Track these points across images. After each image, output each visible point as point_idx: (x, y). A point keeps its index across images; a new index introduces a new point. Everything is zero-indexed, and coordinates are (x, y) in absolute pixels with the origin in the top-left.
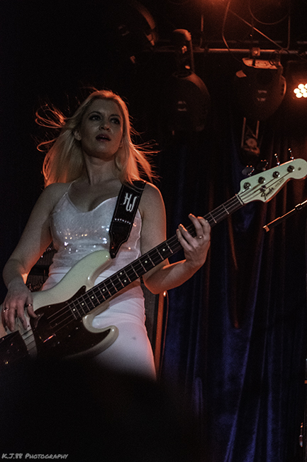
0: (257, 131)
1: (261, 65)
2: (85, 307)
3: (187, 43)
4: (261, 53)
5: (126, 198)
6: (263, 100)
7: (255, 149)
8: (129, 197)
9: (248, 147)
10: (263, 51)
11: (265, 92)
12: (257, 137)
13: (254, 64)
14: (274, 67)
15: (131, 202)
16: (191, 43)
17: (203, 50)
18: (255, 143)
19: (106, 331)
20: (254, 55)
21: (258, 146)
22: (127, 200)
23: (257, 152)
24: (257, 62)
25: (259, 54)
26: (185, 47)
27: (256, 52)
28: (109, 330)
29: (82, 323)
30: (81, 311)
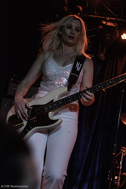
0: (105, 51)
1: (109, 24)
2: (51, 108)
3: (80, 12)
4: (110, 19)
5: (77, 64)
6: (108, 38)
7: (103, 58)
8: (78, 64)
9: (101, 57)
10: (111, 18)
11: (110, 35)
12: (104, 53)
13: (106, 23)
14: (114, 26)
15: (79, 67)
16: (82, 12)
17: (86, 15)
18: (103, 56)
19: (57, 120)
20: (107, 20)
21: (104, 57)
22: (78, 65)
23: (104, 59)
24: (108, 22)
25: (109, 20)
26: (79, 13)
27: (108, 19)
28: (58, 120)
29: (48, 115)
30: (49, 109)
